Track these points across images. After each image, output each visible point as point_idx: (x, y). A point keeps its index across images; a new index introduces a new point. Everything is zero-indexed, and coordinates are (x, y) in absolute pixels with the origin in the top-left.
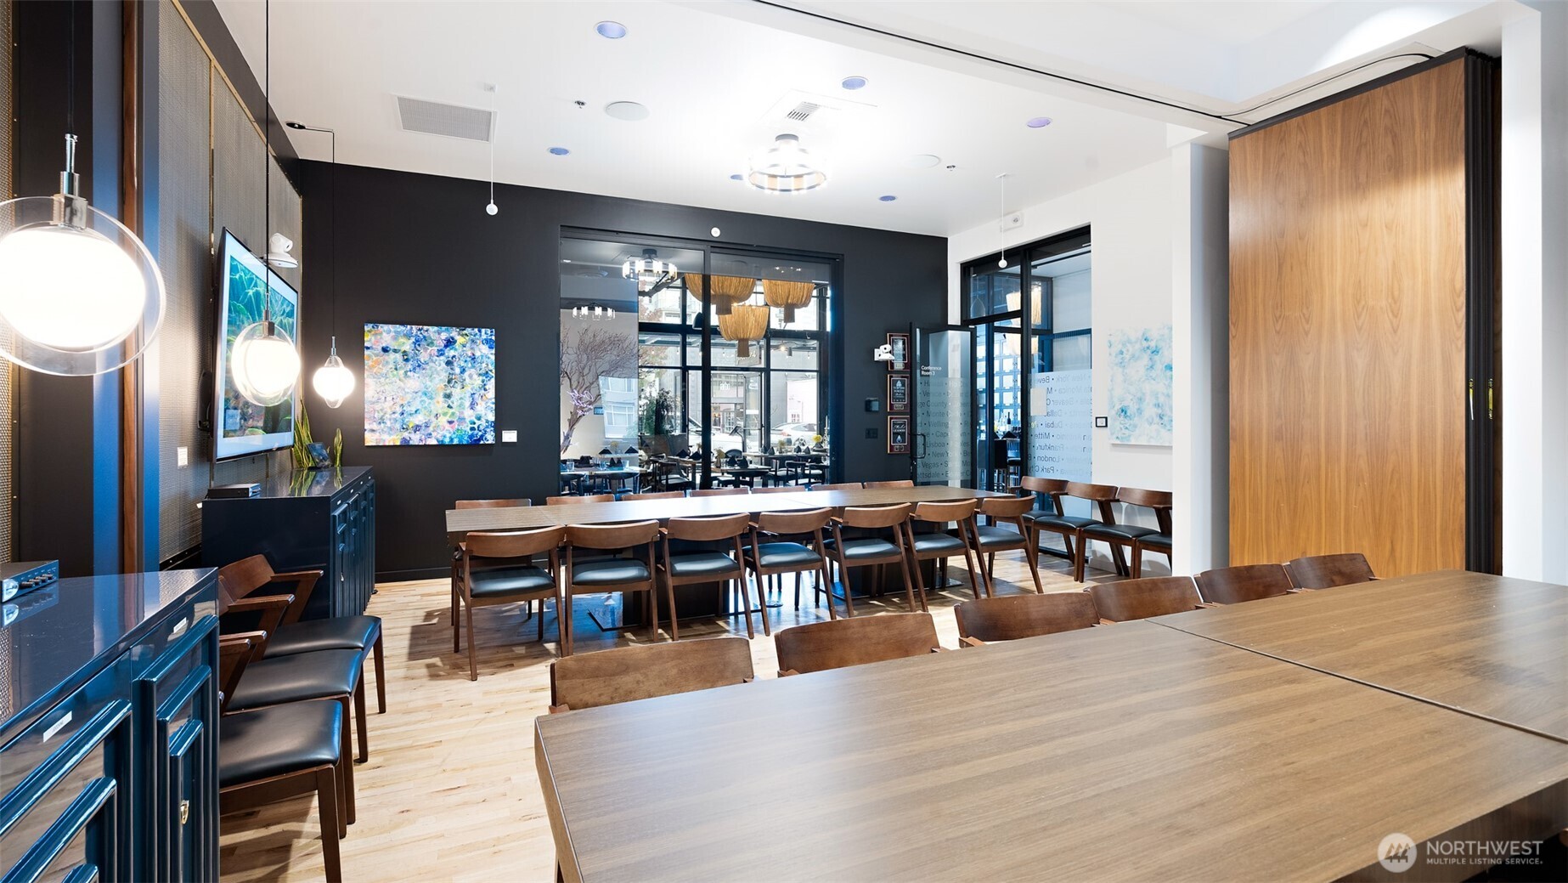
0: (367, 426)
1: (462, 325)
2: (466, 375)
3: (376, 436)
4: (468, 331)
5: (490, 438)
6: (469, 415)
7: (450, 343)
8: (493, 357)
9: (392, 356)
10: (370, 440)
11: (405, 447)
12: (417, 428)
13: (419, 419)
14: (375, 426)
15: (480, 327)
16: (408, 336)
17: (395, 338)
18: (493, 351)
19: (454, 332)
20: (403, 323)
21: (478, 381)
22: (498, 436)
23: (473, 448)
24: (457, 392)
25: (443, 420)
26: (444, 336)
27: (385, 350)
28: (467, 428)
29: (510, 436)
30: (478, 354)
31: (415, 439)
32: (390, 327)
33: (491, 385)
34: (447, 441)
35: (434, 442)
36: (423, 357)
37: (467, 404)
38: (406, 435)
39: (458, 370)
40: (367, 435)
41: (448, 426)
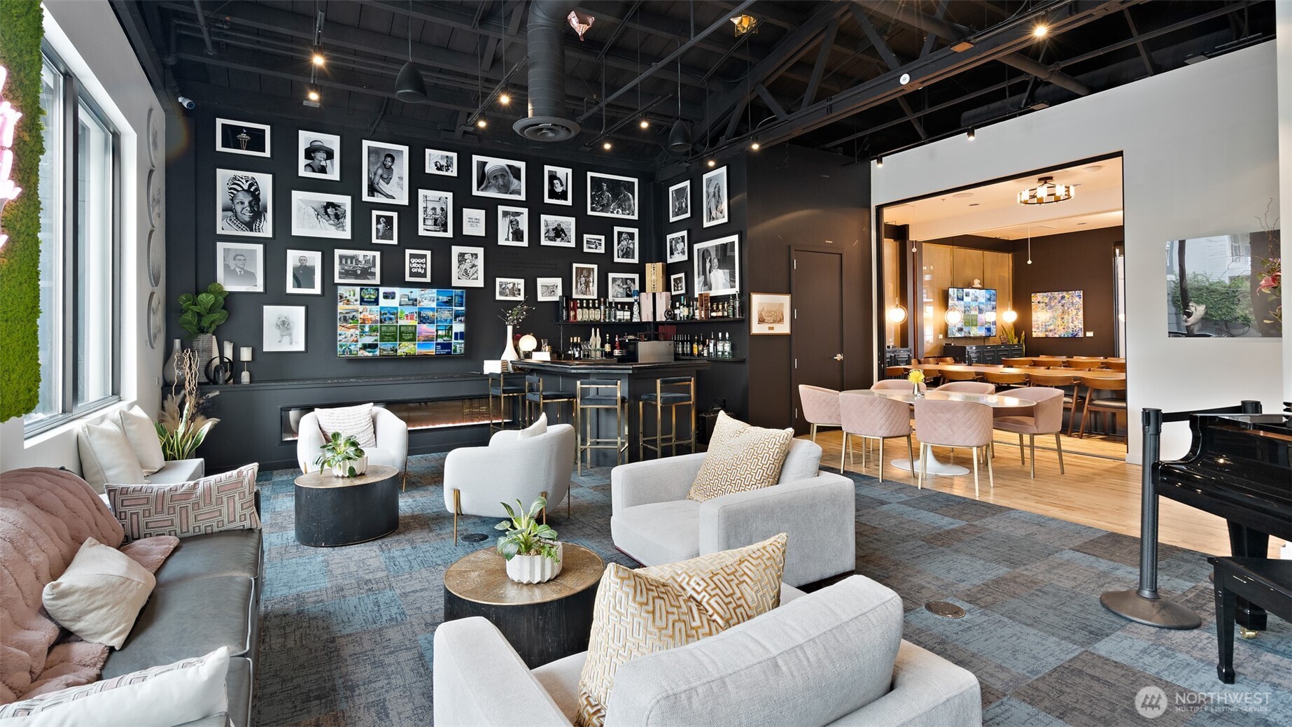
0: (1033, 330)
1: (1067, 291)
2: (1069, 310)
3: (1036, 333)
4: (1070, 292)
5: (1081, 335)
6: (1071, 325)
7: (1063, 298)
8: (1081, 302)
9: (1041, 304)
10: (1034, 335)
11: (1047, 338)
12: (1051, 331)
13: (1051, 327)
14: (1036, 330)
15: (1075, 290)
16: (1047, 297)
17: (1042, 298)
18: (1082, 299)
19: (1065, 294)
20: (1045, 292)
21: (1075, 312)
22: (1085, 334)
23: (1074, 338)
24: (1066, 317)
25: (1061, 328)
26: (1061, 295)
27: (1039, 302)
28: (1070, 331)
29: (1090, 334)
30: (1074, 301)
31: (1050, 335)
32: (1041, 294)
33: (1081, 313)
34: (1062, 336)
35: (1057, 336)
36: (1053, 304)
37: (1070, 321)
38: (1047, 333)
39: (1066, 308)
40: (1033, 333)
41: (1063, 330)
